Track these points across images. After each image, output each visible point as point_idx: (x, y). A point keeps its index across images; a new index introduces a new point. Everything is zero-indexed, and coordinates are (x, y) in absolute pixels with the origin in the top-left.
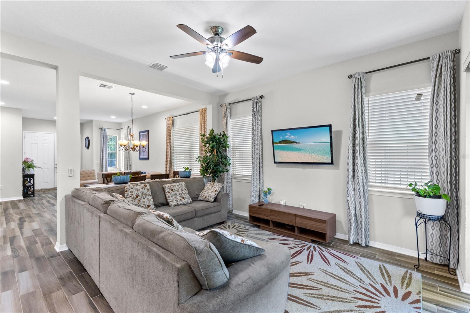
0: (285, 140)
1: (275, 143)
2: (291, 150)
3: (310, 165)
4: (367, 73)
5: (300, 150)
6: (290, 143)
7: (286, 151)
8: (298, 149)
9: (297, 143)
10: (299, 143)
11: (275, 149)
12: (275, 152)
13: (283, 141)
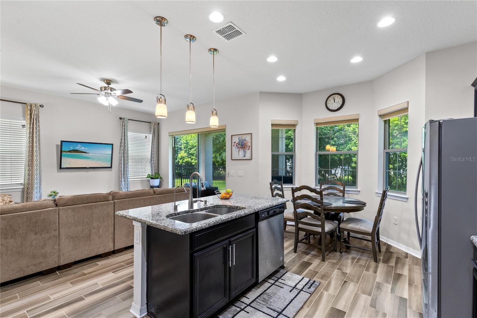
0: (75, 150)
1: (63, 151)
2: (80, 158)
3: (92, 169)
4: (129, 119)
5: (88, 158)
6: (80, 152)
7: (75, 158)
8: (87, 157)
9: (86, 153)
10: (89, 153)
11: (63, 157)
12: (62, 159)
13: (73, 150)
